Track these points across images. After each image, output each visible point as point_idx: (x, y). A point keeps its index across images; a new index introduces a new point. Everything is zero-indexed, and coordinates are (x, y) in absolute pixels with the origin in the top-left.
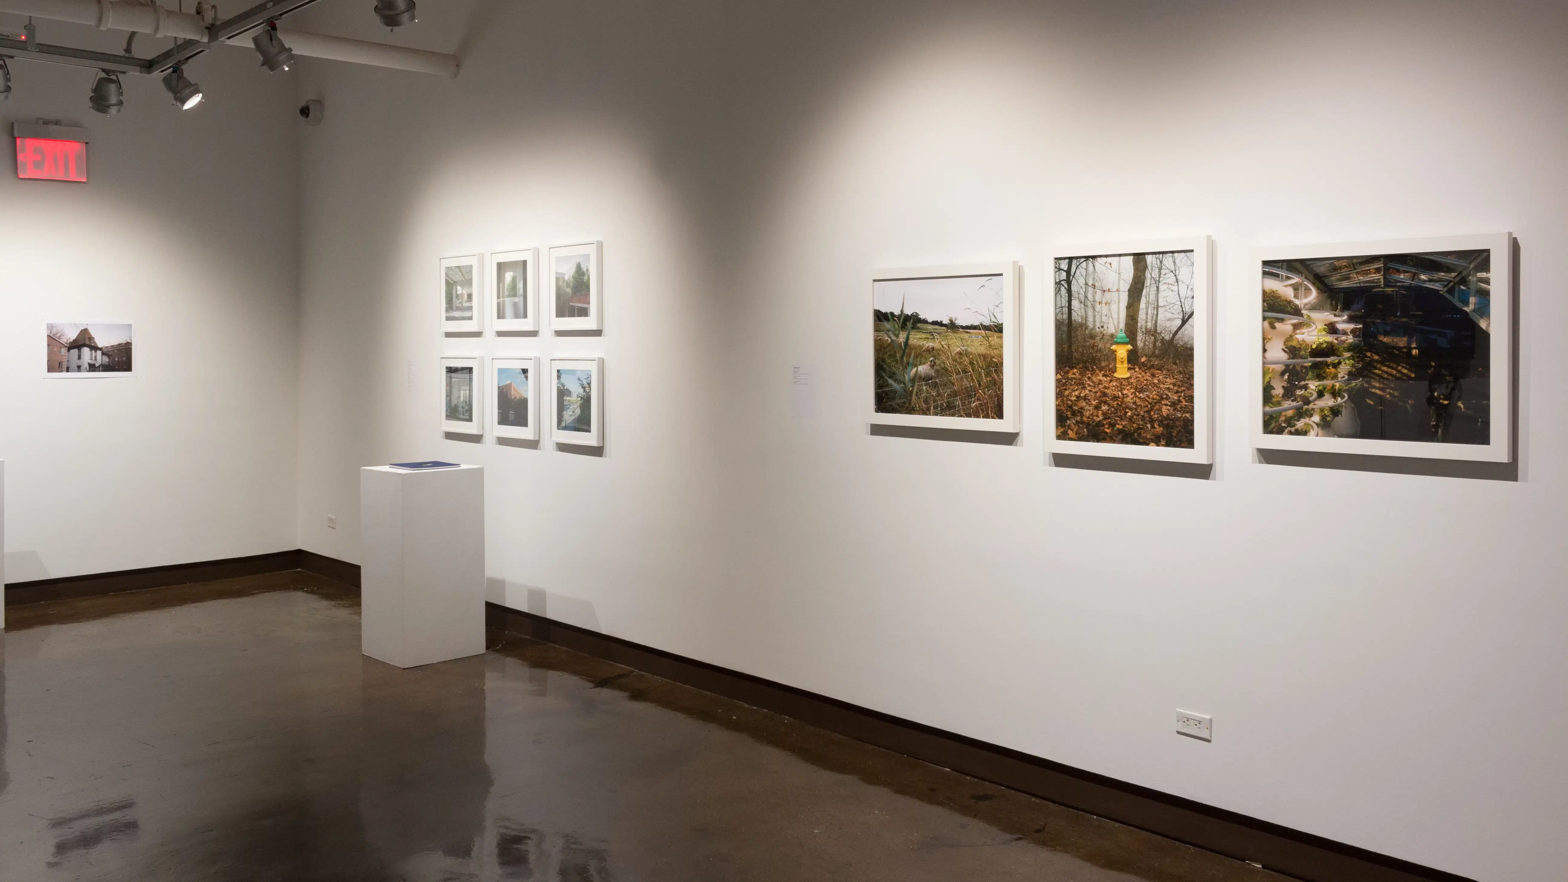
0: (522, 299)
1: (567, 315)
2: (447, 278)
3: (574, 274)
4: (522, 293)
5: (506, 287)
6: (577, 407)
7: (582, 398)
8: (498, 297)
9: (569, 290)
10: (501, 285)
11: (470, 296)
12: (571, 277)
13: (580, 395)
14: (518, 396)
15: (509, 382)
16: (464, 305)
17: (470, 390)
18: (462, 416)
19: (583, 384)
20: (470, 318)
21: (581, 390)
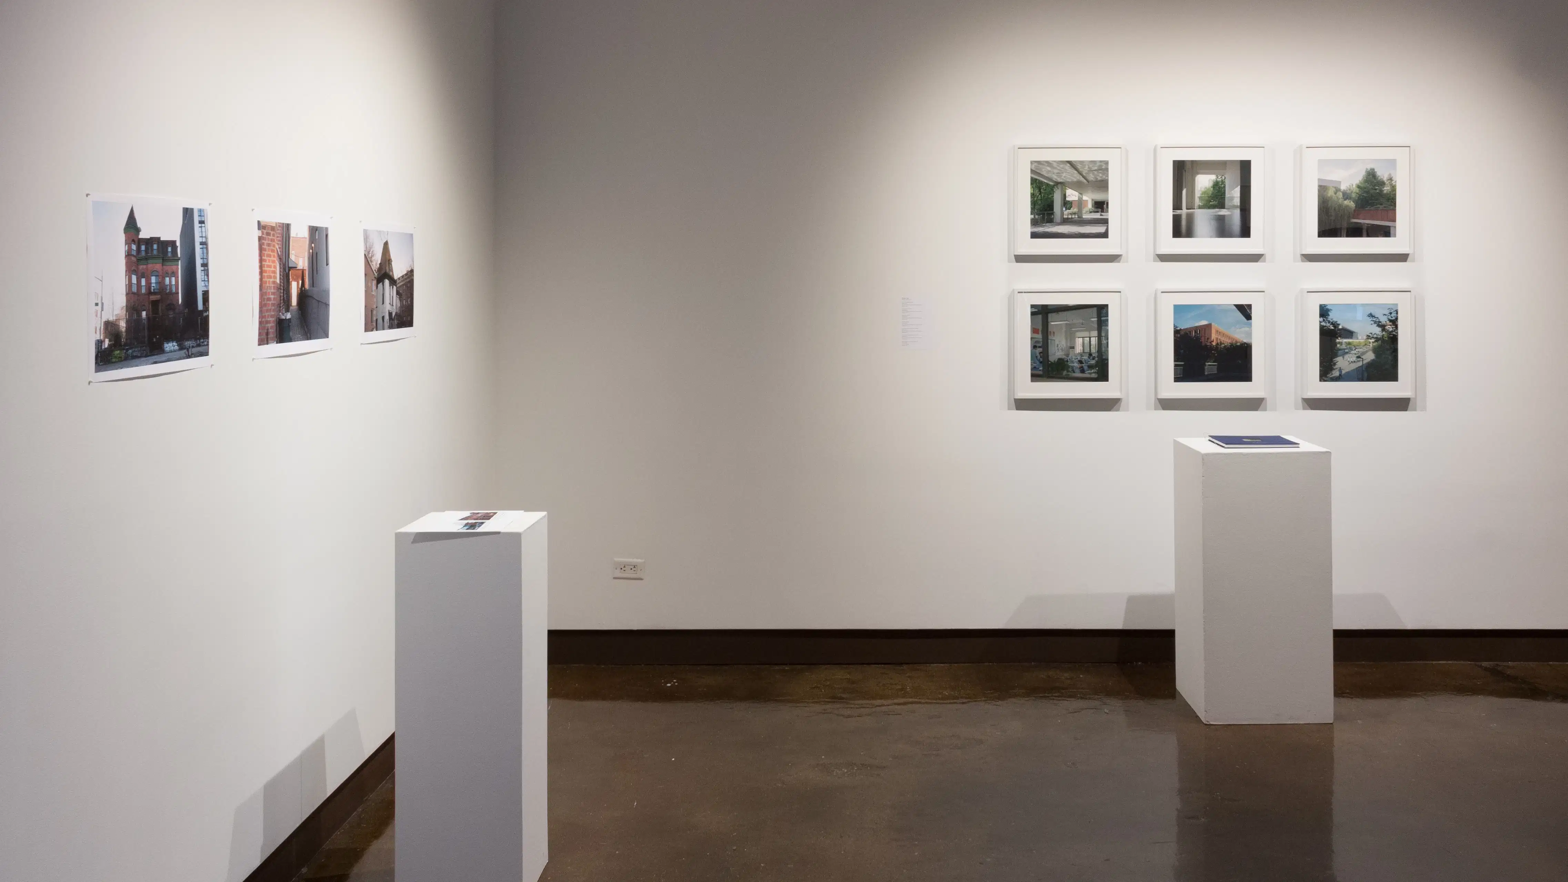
0: (1237, 213)
1: (1345, 235)
2: (1033, 176)
3: (1361, 183)
4: (1239, 204)
5: (1198, 194)
6: (1370, 350)
7: (1377, 340)
8: (1177, 205)
9: (1352, 204)
10: (1184, 192)
11: (1101, 206)
12: (1354, 186)
13: (1375, 336)
14: (1227, 342)
15: (1204, 322)
16: (1084, 217)
17: (1099, 337)
18: (1078, 374)
19: (1380, 322)
20: (1105, 235)
21: (1377, 331)
